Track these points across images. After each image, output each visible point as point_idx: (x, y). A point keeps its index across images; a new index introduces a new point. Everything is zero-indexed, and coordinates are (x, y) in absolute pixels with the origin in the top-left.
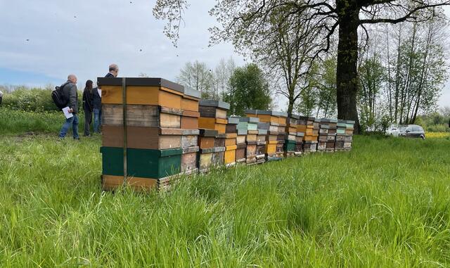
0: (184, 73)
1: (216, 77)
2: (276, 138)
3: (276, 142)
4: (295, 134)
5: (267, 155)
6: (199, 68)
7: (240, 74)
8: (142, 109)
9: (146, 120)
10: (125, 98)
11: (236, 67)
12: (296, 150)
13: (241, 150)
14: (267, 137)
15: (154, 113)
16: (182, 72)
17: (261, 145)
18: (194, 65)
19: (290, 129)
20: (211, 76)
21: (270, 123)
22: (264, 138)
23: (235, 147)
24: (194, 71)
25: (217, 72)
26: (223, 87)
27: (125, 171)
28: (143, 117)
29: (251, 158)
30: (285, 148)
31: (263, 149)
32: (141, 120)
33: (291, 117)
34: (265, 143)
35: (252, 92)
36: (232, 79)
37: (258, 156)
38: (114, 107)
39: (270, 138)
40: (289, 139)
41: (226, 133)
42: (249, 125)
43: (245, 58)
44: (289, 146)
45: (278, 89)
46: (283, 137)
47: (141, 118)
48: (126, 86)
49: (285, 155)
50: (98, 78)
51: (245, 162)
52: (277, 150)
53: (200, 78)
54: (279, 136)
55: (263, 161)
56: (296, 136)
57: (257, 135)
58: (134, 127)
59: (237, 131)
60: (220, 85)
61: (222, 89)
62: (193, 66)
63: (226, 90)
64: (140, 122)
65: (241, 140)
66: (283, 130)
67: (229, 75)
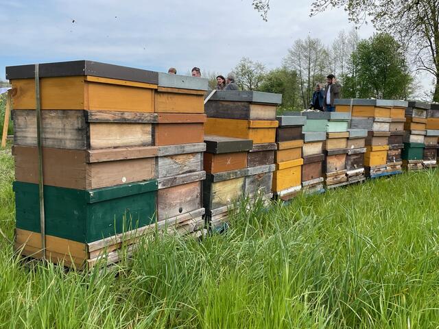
0: (293, 54)
1: (333, 55)
2: (385, 141)
3: (387, 147)
4: (424, 133)
5: (368, 169)
6: (312, 45)
7: (365, 48)
8: (63, 117)
9: (69, 136)
10: (40, 100)
11: (360, 41)
12: (425, 158)
13: (312, 166)
14: (368, 141)
15: (77, 123)
16: (291, 52)
17: (355, 154)
18: (306, 42)
19: (413, 126)
20: (327, 55)
21: (374, 118)
22: (362, 143)
23: (301, 161)
24: (305, 49)
25: (335, 49)
26: (342, 67)
27: (43, 226)
28: (64, 131)
29: (336, 176)
30: (404, 156)
31: (361, 160)
32: (61, 136)
33: (414, 107)
34: (364, 150)
35: (383, 71)
36: (354, 56)
37: (350, 173)
38: (28, 115)
39: (375, 141)
40: (411, 141)
41: (277, 141)
42: (330, 124)
43: (358, 25)
44: (411, 152)
45: (418, 64)
46: (400, 139)
47: (62, 133)
48: (40, 78)
49: (404, 167)
50: (7, 68)
51: (324, 183)
52: (389, 159)
53: (313, 57)
54: (392, 138)
55: (362, 178)
56: (425, 136)
57: (348, 139)
58: (52, 148)
59: (302, 137)
60: (339, 64)
61: (342, 69)
62: (304, 44)
63: (346, 71)
64: (61, 140)
65: (313, 150)
66: (400, 128)
67: (350, 51)
